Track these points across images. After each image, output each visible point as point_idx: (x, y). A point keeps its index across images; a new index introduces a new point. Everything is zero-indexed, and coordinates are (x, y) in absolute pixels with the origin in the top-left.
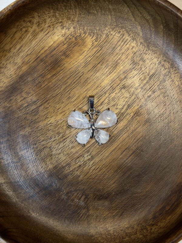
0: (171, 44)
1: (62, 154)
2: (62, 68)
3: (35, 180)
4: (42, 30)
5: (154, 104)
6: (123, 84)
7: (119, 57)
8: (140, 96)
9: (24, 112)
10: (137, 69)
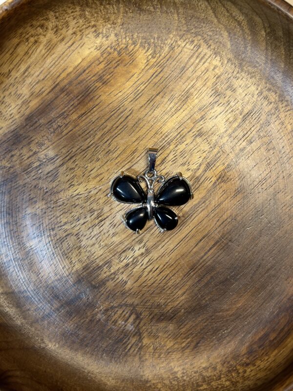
0: (280, 62)
1: (97, 246)
2: (96, 103)
3: (53, 289)
4: (63, 39)
5: (251, 162)
6: (198, 129)
7: (192, 83)
8: (227, 148)
9: (34, 176)
10: (222, 104)
